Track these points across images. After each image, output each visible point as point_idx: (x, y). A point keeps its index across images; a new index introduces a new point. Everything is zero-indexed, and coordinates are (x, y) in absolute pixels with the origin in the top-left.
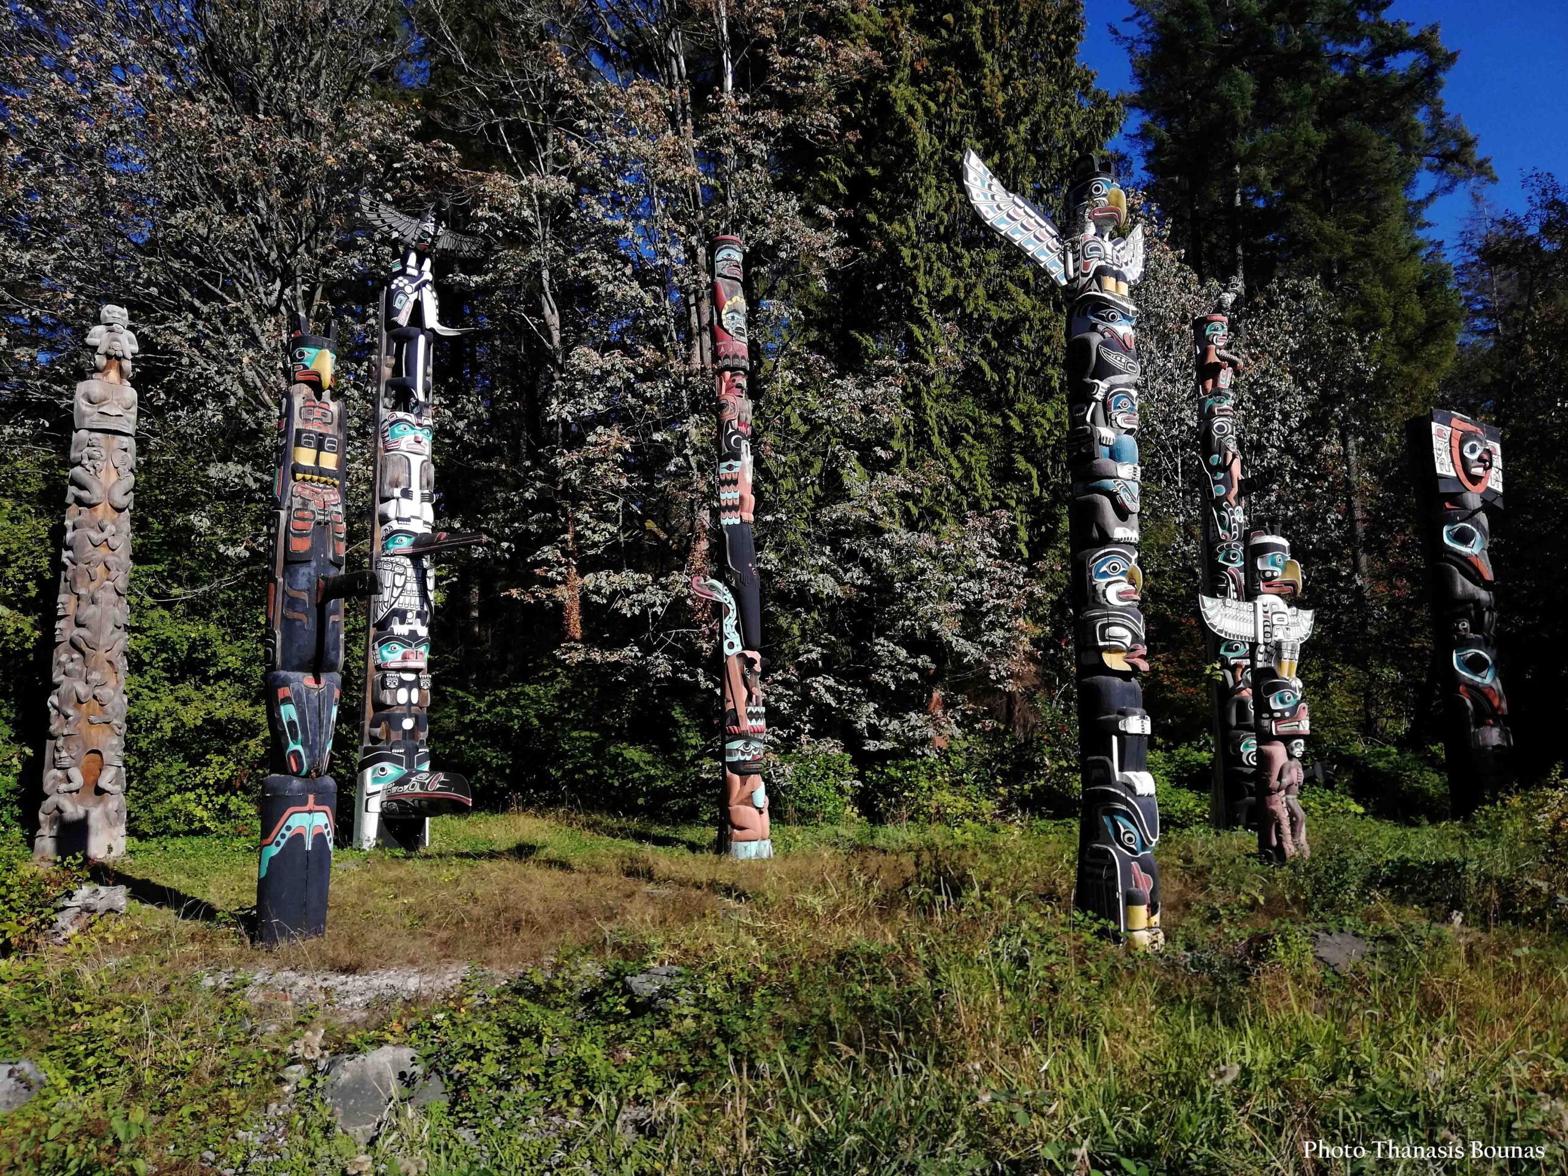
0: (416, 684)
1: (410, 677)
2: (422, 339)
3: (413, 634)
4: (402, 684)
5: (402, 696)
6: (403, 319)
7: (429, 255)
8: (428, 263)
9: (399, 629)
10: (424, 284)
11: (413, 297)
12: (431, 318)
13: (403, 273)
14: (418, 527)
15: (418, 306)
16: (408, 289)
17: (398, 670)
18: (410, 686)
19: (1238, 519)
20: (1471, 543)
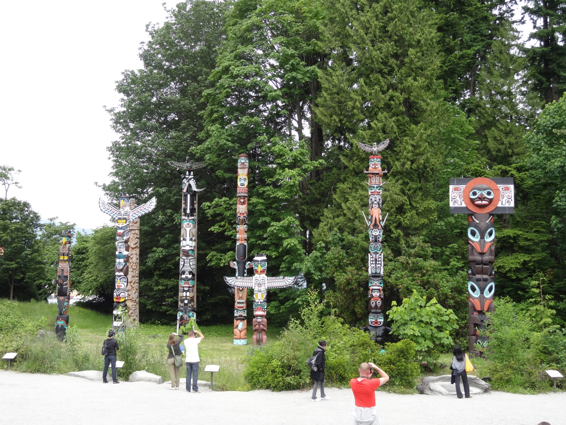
0: (188, 291)
1: (186, 289)
2: (189, 196)
3: (187, 277)
4: (184, 291)
5: (184, 294)
6: (185, 190)
7: (192, 171)
8: (192, 173)
9: (183, 276)
10: (190, 179)
11: (187, 184)
12: (194, 188)
13: (185, 178)
14: (187, 248)
15: (190, 186)
16: (186, 182)
17: (183, 287)
18: (186, 291)
19: (374, 234)
20: (476, 236)
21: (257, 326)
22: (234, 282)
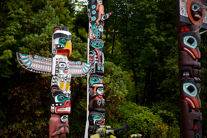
19: (100, 30)
20: (193, 44)
21: (63, 128)
22: (30, 62)
